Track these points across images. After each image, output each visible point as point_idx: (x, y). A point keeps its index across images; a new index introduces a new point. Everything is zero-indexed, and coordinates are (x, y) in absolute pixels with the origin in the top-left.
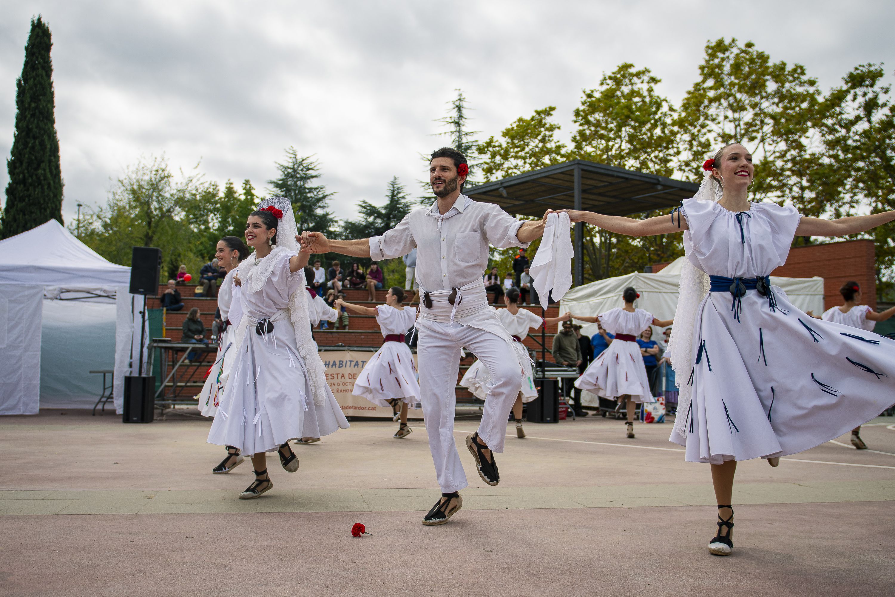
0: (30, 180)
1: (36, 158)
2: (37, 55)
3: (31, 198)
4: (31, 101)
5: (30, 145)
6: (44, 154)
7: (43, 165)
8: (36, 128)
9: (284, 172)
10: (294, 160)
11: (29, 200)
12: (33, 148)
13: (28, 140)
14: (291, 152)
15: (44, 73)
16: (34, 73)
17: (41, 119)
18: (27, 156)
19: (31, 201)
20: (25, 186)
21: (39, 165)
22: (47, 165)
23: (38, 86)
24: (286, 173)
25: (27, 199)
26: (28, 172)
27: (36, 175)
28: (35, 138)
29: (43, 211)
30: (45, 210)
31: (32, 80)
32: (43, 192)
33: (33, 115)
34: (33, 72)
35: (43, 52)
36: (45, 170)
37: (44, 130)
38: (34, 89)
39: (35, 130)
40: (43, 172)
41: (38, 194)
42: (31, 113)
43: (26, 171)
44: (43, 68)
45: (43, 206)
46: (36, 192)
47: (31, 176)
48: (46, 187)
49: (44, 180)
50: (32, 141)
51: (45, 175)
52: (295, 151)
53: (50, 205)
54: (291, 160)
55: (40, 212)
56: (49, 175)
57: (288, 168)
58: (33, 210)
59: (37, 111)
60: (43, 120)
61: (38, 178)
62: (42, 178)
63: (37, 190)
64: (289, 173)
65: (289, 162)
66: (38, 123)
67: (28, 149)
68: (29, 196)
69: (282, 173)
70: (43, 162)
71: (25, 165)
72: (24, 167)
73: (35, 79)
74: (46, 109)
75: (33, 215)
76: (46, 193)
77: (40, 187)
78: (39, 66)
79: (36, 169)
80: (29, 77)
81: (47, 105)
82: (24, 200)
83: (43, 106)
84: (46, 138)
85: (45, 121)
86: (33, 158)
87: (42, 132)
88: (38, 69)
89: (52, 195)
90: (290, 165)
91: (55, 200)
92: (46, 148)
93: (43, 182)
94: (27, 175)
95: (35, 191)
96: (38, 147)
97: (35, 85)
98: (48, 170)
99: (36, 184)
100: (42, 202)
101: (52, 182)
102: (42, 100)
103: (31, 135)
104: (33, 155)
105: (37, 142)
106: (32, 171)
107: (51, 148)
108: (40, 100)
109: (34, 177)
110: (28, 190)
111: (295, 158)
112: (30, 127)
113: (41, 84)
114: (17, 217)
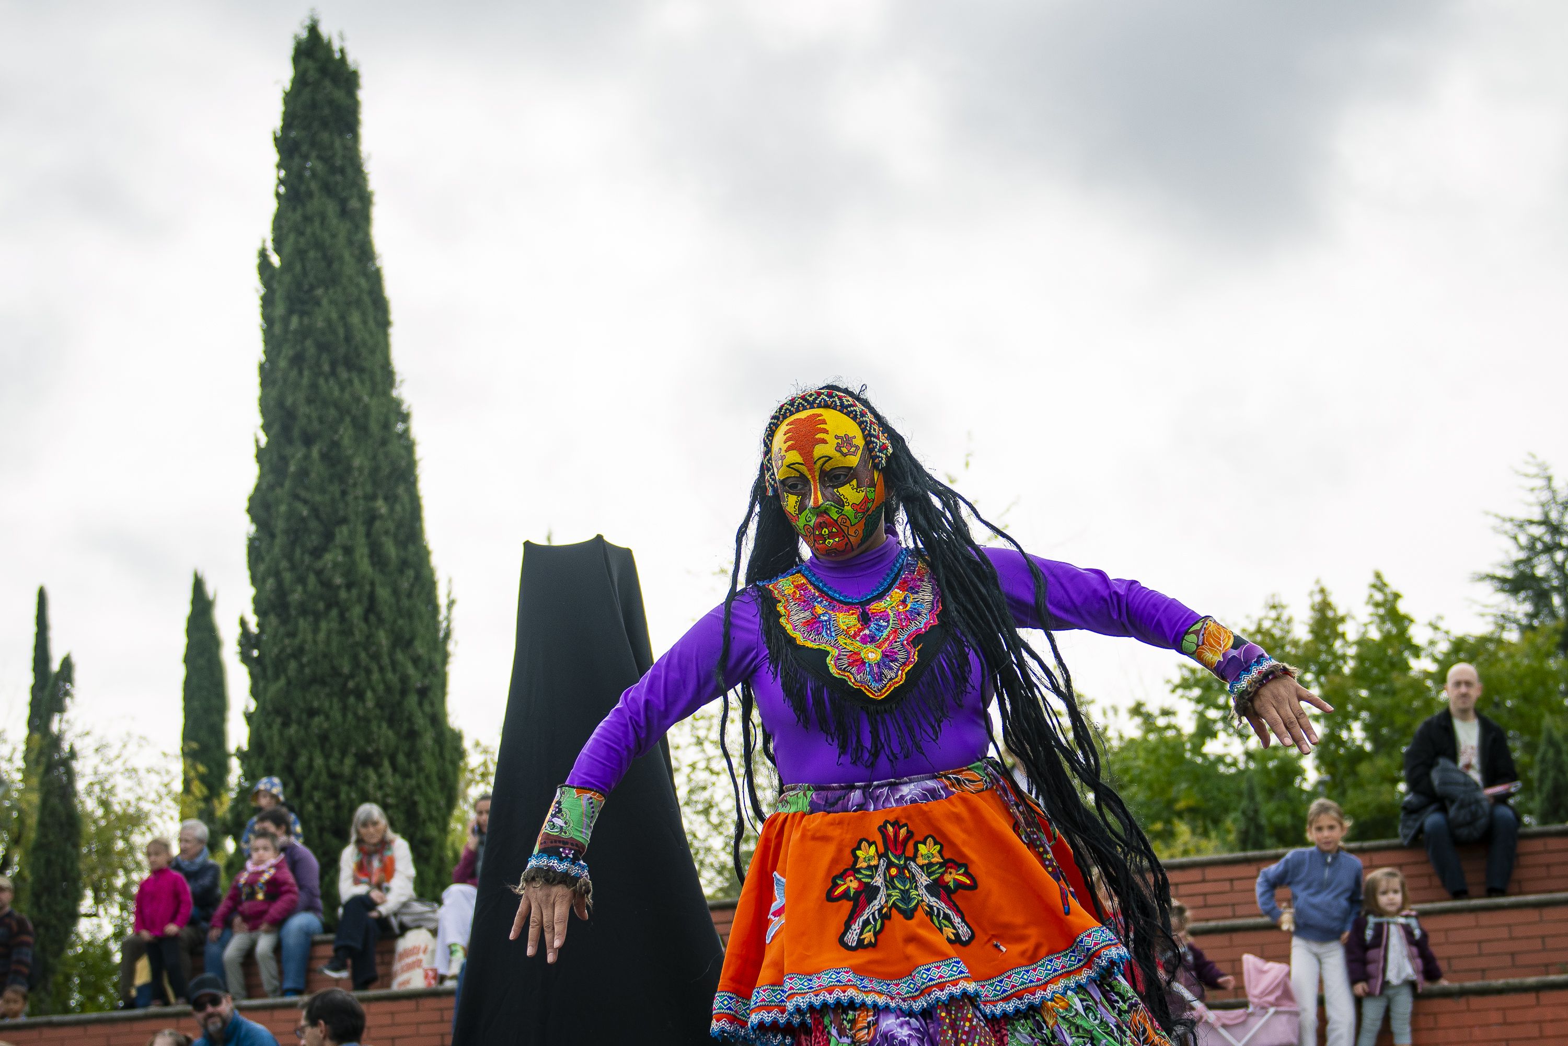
0: (296, 596)
1: (315, 511)
2: (305, 148)
3: (305, 660)
4: (290, 312)
5: (292, 468)
6: (344, 493)
7: (341, 534)
8: (309, 401)
9: (1515, 538)
10: (1545, 496)
11: (302, 667)
12: (303, 473)
13: (288, 451)
14: (1533, 470)
15: (332, 208)
16: (298, 216)
17: (326, 368)
18: (283, 508)
19: (307, 671)
20: (284, 621)
21: (329, 536)
22: (361, 529)
23: (312, 254)
24: (1523, 540)
25: (293, 665)
26: (293, 568)
27: (319, 573)
28: (308, 440)
29: (352, 700)
30: (360, 696)
31: (292, 238)
32: (346, 632)
33: (298, 360)
34: (294, 209)
35: (325, 136)
36: (348, 551)
37: (336, 406)
38: (298, 268)
39: (303, 409)
40: (340, 558)
41: (328, 642)
42: (291, 353)
43: (284, 564)
44: (327, 189)
45: (351, 684)
46: (322, 636)
47: (302, 580)
48: (357, 611)
49: (349, 586)
50: (299, 455)
51: (349, 571)
52: (1544, 467)
53: (376, 676)
54: (1531, 498)
55: (345, 709)
56: (365, 566)
57: (1531, 522)
58: (316, 704)
59: (309, 343)
60: (333, 373)
61: (326, 584)
62: (338, 580)
63: (324, 625)
64: (1534, 540)
65: (1530, 505)
66: (314, 386)
67: (288, 484)
68: (299, 652)
69: (1510, 545)
70: (344, 521)
71: (280, 540)
72: (277, 550)
73: (301, 233)
74: (341, 332)
75: (317, 720)
76: (358, 637)
77: (334, 612)
78: (314, 186)
79: (317, 553)
80: (285, 231)
81: (342, 317)
82: (285, 671)
83: (329, 321)
84: (346, 434)
85: (344, 374)
86: (305, 513)
87: (332, 412)
88: (310, 195)
89: (383, 638)
90: (1537, 515)
91: (400, 656)
92: (349, 469)
93: (343, 594)
94: (288, 576)
95: (316, 630)
96: (318, 470)
97: (301, 254)
98: (362, 551)
99: (321, 606)
100: (346, 670)
101: (383, 593)
102: (325, 302)
103: (296, 433)
104: (305, 502)
105: (315, 452)
106: (307, 559)
107: (375, 470)
108: (318, 303)
109: (312, 579)
110: (292, 635)
111: (1549, 487)
112: (289, 401)
113: (319, 245)
114: (265, 734)
